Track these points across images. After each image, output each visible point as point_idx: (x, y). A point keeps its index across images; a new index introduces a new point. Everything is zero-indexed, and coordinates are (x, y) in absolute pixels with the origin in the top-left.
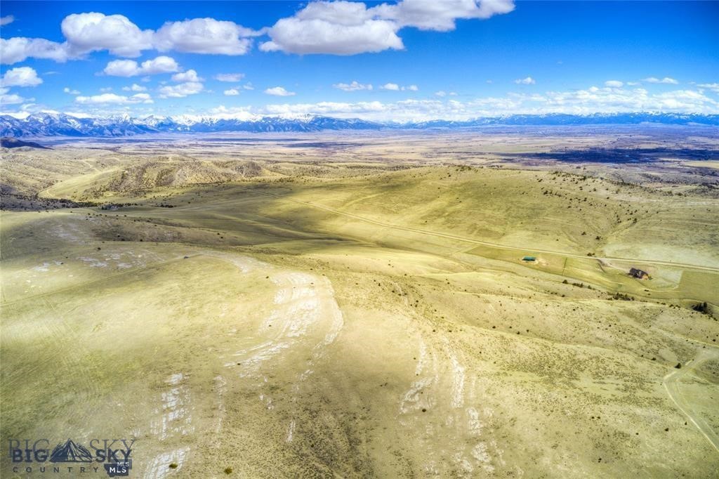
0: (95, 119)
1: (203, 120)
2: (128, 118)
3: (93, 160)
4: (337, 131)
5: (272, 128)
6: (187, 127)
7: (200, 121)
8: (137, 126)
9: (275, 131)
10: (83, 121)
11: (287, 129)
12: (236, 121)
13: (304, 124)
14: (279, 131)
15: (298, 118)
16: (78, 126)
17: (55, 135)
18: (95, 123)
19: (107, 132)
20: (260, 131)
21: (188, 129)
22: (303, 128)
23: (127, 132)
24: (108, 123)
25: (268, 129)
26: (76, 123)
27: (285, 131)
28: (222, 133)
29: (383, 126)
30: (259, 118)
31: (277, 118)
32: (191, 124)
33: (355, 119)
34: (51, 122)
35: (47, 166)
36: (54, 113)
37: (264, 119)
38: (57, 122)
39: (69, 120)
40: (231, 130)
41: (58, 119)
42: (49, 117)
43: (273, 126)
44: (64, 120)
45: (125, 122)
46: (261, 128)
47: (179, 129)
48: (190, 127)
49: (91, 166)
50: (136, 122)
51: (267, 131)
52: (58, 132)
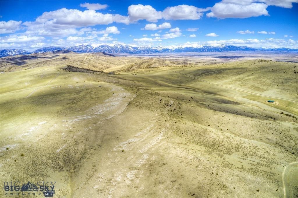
0: (138, 47)
1: (179, 47)
2: (151, 47)
3: (128, 61)
4: (235, 52)
5: (207, 50)
6: (172, 50)
7: (177, 48)
8: (154, 50)
9: (208, 51)
10: (134, 48)
11: (213, 51)
12: (192, 47)
13: (220, 48)
14: (209, 51)
15: (218, 46)
16: (132, 49)
17: (124, 53)
18: (138, 49)
19: (142, 52)
20: (201, 52)
21: (173, 51)
22: (220, 50)
23: (150, 52)
24: (143, 49)
25: (205, 51)
26: (132, 48)
27: (212, 51)
28: (186, 52)
29: (257, 50)
30: (201, 46)
31: (209, 46)
32: (174, 49)
33: (244, 47)
34: (123, 48)
35: (110, 62)
36: (124, 45)
37: (203, 46)
38: (125, 48)
39: (129, 47)
40: (190, 51)
41: (125, 47)
42: (122, 46)
43: (207, 49)
44: (127, 47)
45: (150, 49)
46: (202, 50)
47: (169, 51)
48: (174, 50)
49: (126, 63)
50: (153, 48)
51: (204, 52)
52: (125, 52)
